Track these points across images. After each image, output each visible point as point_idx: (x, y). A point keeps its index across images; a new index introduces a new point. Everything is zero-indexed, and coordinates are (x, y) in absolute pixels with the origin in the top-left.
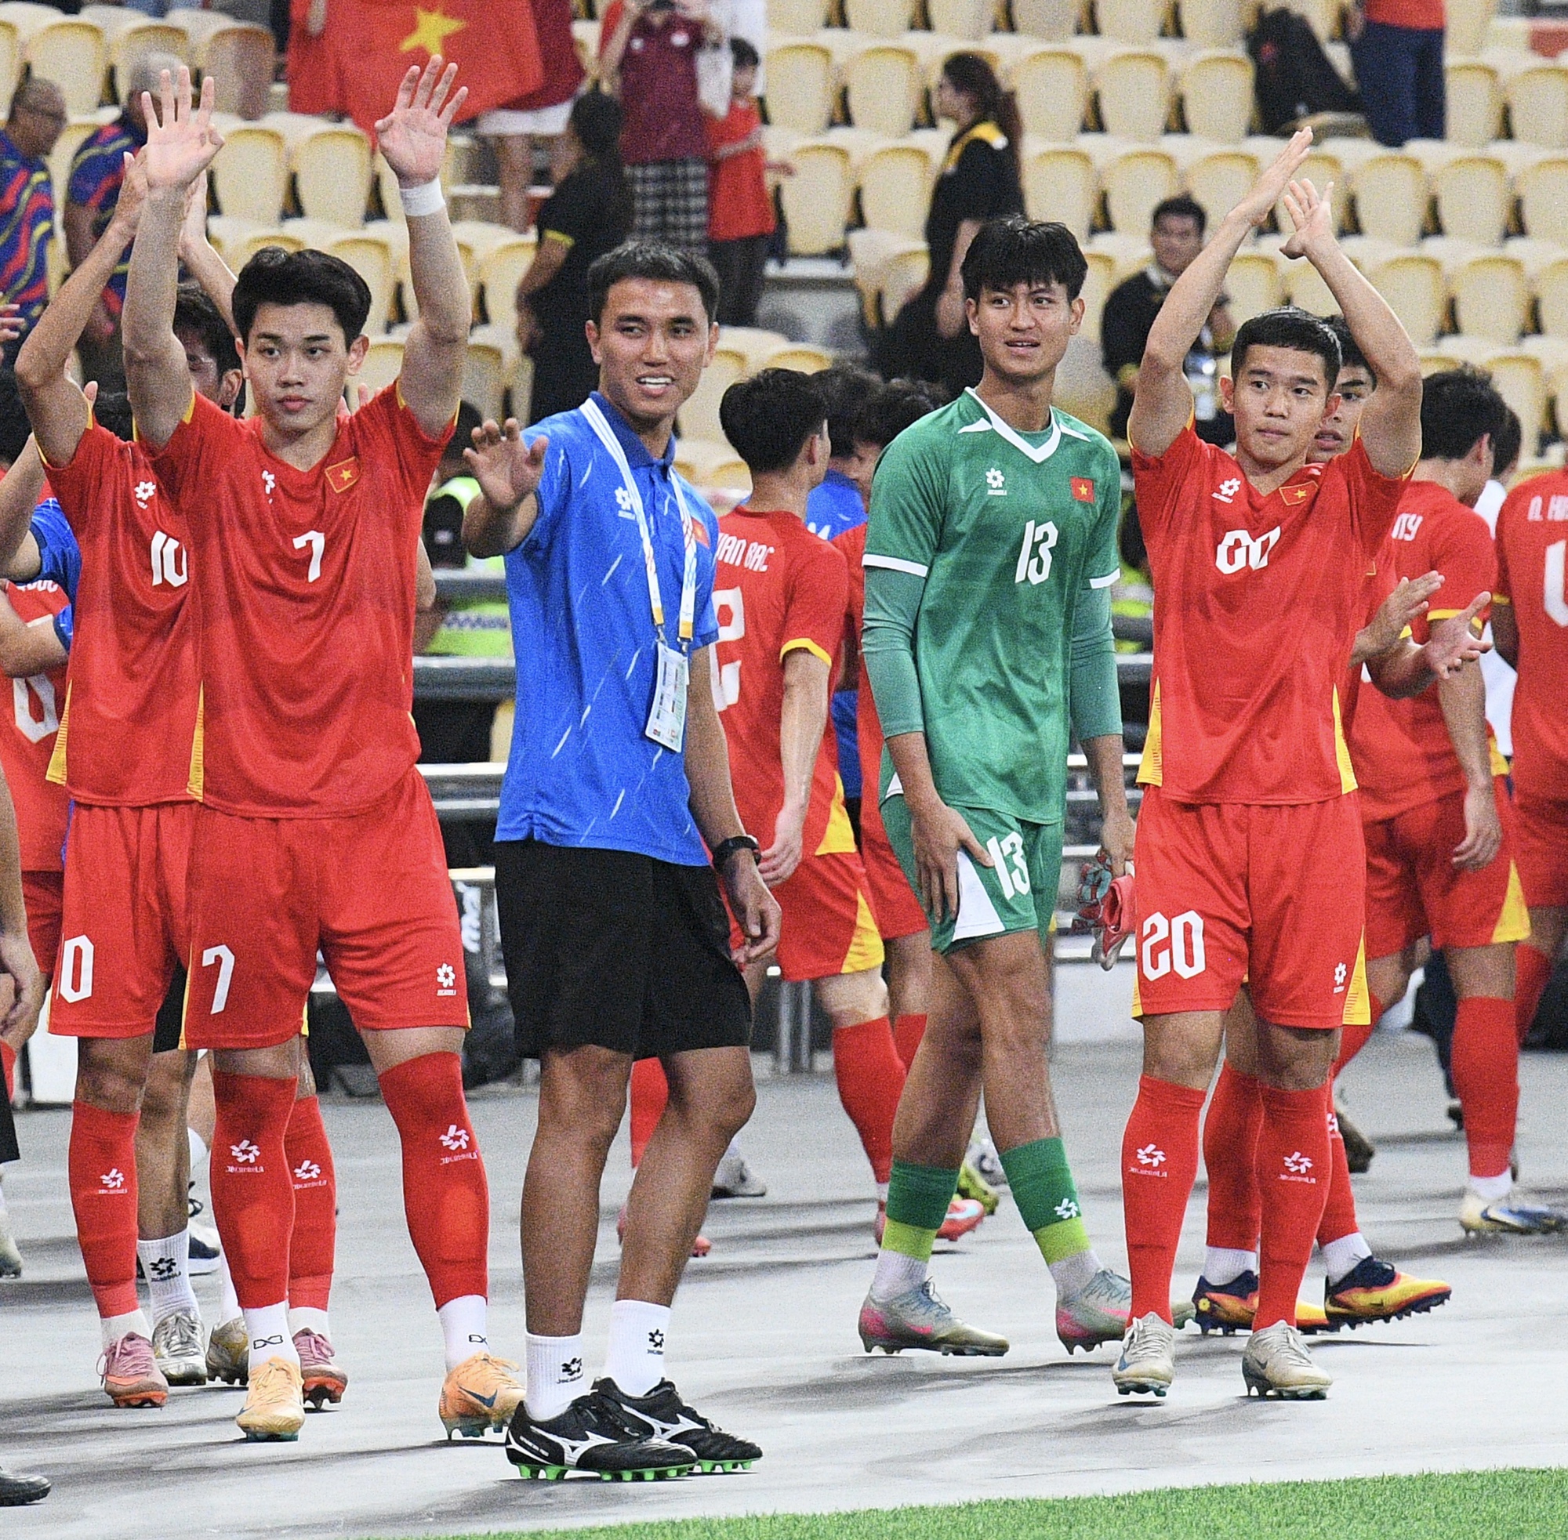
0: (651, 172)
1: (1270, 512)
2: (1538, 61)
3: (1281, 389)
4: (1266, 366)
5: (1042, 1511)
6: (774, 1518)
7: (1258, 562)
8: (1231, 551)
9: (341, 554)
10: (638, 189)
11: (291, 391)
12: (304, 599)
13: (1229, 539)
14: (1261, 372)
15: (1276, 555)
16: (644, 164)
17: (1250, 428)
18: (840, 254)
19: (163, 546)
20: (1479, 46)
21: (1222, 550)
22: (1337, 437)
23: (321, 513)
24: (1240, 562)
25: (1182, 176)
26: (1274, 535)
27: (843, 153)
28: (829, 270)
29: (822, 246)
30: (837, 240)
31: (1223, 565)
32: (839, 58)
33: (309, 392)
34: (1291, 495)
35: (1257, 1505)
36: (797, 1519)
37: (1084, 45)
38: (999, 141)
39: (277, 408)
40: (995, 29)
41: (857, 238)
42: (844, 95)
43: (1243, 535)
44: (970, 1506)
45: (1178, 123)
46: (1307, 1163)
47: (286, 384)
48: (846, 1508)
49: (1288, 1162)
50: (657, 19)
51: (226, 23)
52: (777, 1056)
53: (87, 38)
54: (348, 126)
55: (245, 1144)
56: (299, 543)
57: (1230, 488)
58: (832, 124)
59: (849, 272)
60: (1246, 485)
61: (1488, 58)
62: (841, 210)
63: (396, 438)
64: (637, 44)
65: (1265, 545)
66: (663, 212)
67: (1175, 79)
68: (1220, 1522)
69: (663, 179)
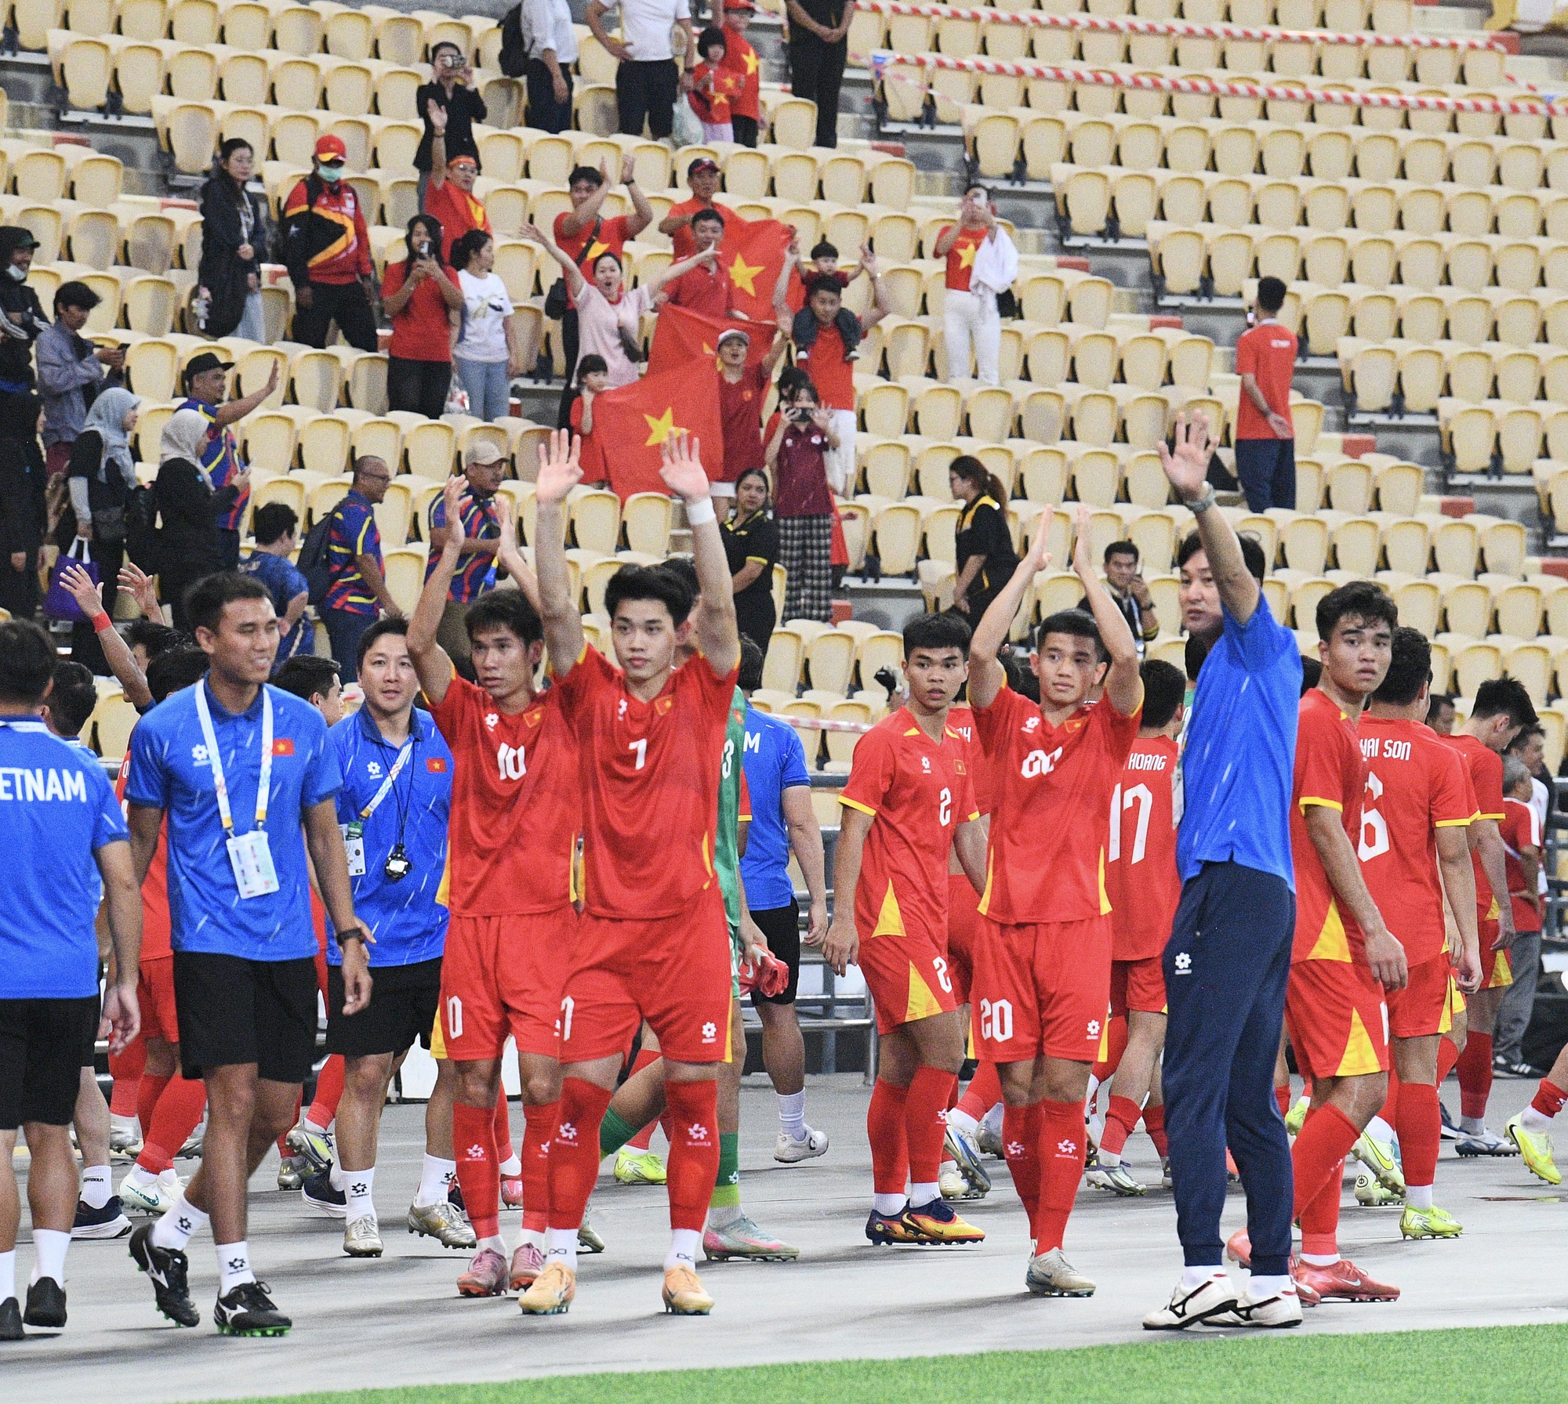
0: (796, 522)
1: (1056, 739)
2: (1348, 460)
3: (1067, 659)
4: (1058, 645)
5: (1026, 1359)
6: (860, 1361)
7: (1047, 768)
8: (1031, 764)
9: (656, 754)
10: (782, 531)
11: (637, 655)
12: (628, 780)
13: (1031, 757)
14: (1055, 649)
15: (1057, 764)
16: (793, 519)
17: (1050, 684)
18: (912, 575)
19: (505, 753)
20: (1311, 451)
21: (1026, 763)
22: (941, 692)
23: (649, 728)
24: (1036, 771)
25: (1126, 529)
26: (1058, 753)
27: (915, 511)
28: (906, 584)
29: (902, 570)
30: (912, 566)
31: (1026, 773)
32: (913, 452)
33: (650, 654)
34: (1071, 726)
35: (1159, 1355)
36: (873, 1362)
37: (1067, 446)
38: (996, 506)
39: (628, 664)
40: (1011, 436)
41: (923, 564)
42: (916, 476)
43: (1040, 753)
44: (982, 1355)
45: (1124, 496)
46: (1072, 1147)
47: (633, 650)
48: (904, 1355)
49: (1061, 1146)
50: (802, 427)
51: (531, 425)
52: (867, 1074)
53: (444, 433)
54: (606, 491)
55: (568, 1125)
56: (632, 746)
57: (1032, 723)
58: (909, 494)
59: (918, 586)
60: (1043, 722)
61: (1315, 458)
62: (914, 548)
63: (701, 681)
64: (789, 442)
65: (1052, 759)
66: (804, 547)
67: (1122, 468)
68: (1137, 1366)
69: (803, 527)
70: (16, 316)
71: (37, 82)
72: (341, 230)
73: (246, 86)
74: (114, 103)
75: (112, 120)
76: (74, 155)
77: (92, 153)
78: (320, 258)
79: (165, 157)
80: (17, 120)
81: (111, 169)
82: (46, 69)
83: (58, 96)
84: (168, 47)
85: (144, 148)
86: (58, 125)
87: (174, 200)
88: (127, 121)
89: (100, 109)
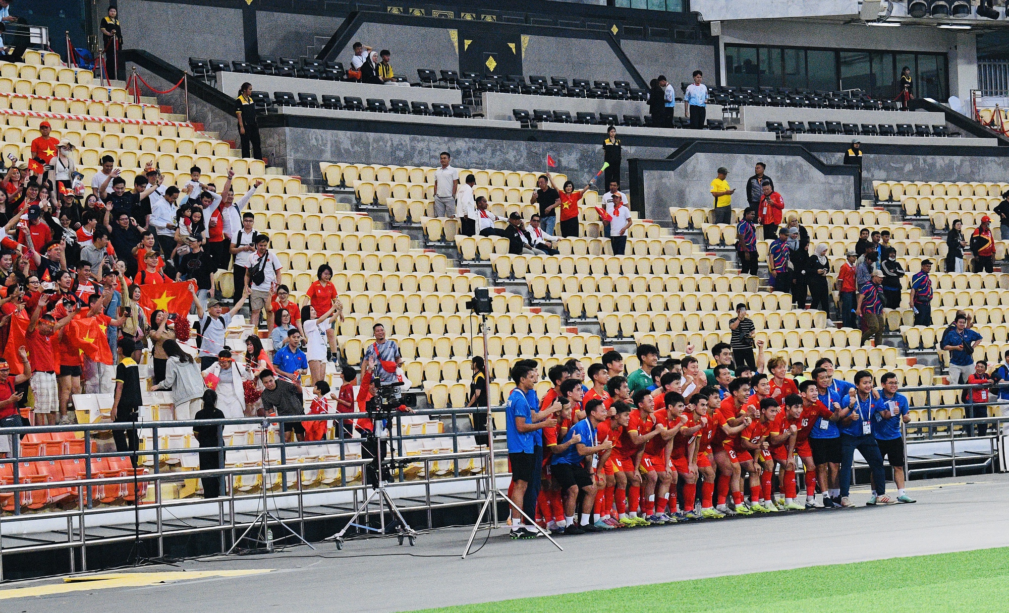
70: (892, 271)
71: (898, 209)
72: (987, 241)
73: (953, 206)
74: (918, 213)
75: (918, 218)
76: (908, 227)
77: (913, 227)
78: (981, 249)
79: (933, 226)
80: (893, 219)
81: (917, 230)
82: (900, 206)
83: (904, 212)
84: (932, 197)
85: (927, 224)
86: (904, 220)
87: (935, 237)
88: (922, 217)
89: (915, 215)
